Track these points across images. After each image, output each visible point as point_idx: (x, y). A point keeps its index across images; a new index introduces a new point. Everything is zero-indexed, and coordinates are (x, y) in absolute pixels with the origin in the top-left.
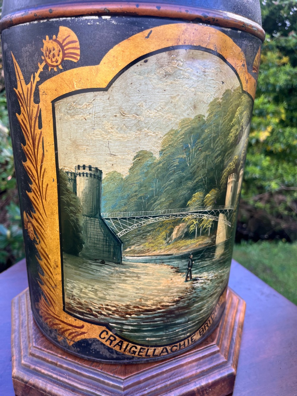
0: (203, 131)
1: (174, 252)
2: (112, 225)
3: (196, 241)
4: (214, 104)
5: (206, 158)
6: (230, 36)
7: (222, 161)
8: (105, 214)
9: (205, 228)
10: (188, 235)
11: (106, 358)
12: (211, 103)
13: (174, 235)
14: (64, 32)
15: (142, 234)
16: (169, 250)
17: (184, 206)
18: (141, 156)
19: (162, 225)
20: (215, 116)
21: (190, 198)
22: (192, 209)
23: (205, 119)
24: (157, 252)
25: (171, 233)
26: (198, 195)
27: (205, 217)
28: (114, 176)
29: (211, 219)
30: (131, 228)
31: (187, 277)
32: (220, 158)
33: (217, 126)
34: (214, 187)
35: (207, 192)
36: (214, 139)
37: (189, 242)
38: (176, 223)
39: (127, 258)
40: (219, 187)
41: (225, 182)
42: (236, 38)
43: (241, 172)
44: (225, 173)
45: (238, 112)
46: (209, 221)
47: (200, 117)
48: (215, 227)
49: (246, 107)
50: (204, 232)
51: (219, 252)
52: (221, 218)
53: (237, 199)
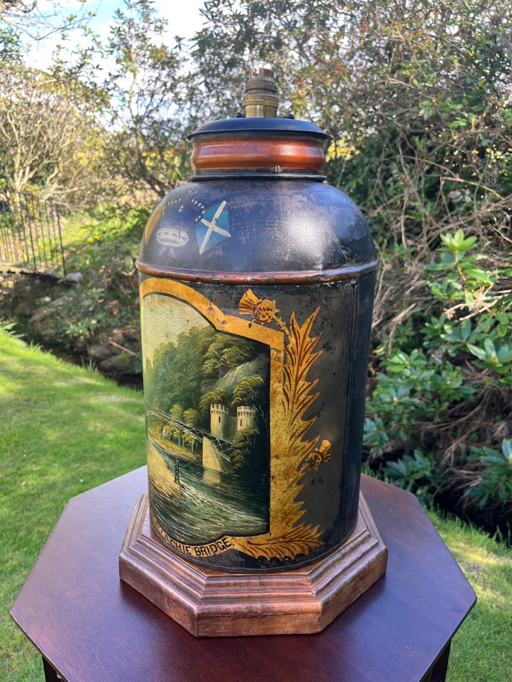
0: (175, 356)
1: (165, 447)
3: (179, 449)
4: (181, 337)
5: (180, 378)
6: (191, 286)
7: (198, 387)
9: (187, 443)
10: (173, 439)
12: (179, 335)
13: (164, 433)
16: (163, 444)
17: (168, 411)
19: (158, 419)
20: (184, 346)
21: (171, 406)
22: (174, 418)
23: (176, 346)
24: (157, 441)
25: (162, 430)
26: (177, 407)
27: (187, 431)
29: (194, 436)
31: (176, 479)
32: (194, 384)
33: (188, 355)
34: (193, 408)
35: (186, 408)
36: (186, 365)
37: (175, 446)
38: (165, 423)
40: (199, 410)
41: (205, 407)
42: (196, 288)
43: (242, 409)
44: (204, 399)
45: (212, 348)
46: (191, 437)
47: (171, 344)
48: (199, 448)
49: (227, 346)
50: (186, 445)
51: (210, 478)
52: (206, 442)
53: (239, 435)
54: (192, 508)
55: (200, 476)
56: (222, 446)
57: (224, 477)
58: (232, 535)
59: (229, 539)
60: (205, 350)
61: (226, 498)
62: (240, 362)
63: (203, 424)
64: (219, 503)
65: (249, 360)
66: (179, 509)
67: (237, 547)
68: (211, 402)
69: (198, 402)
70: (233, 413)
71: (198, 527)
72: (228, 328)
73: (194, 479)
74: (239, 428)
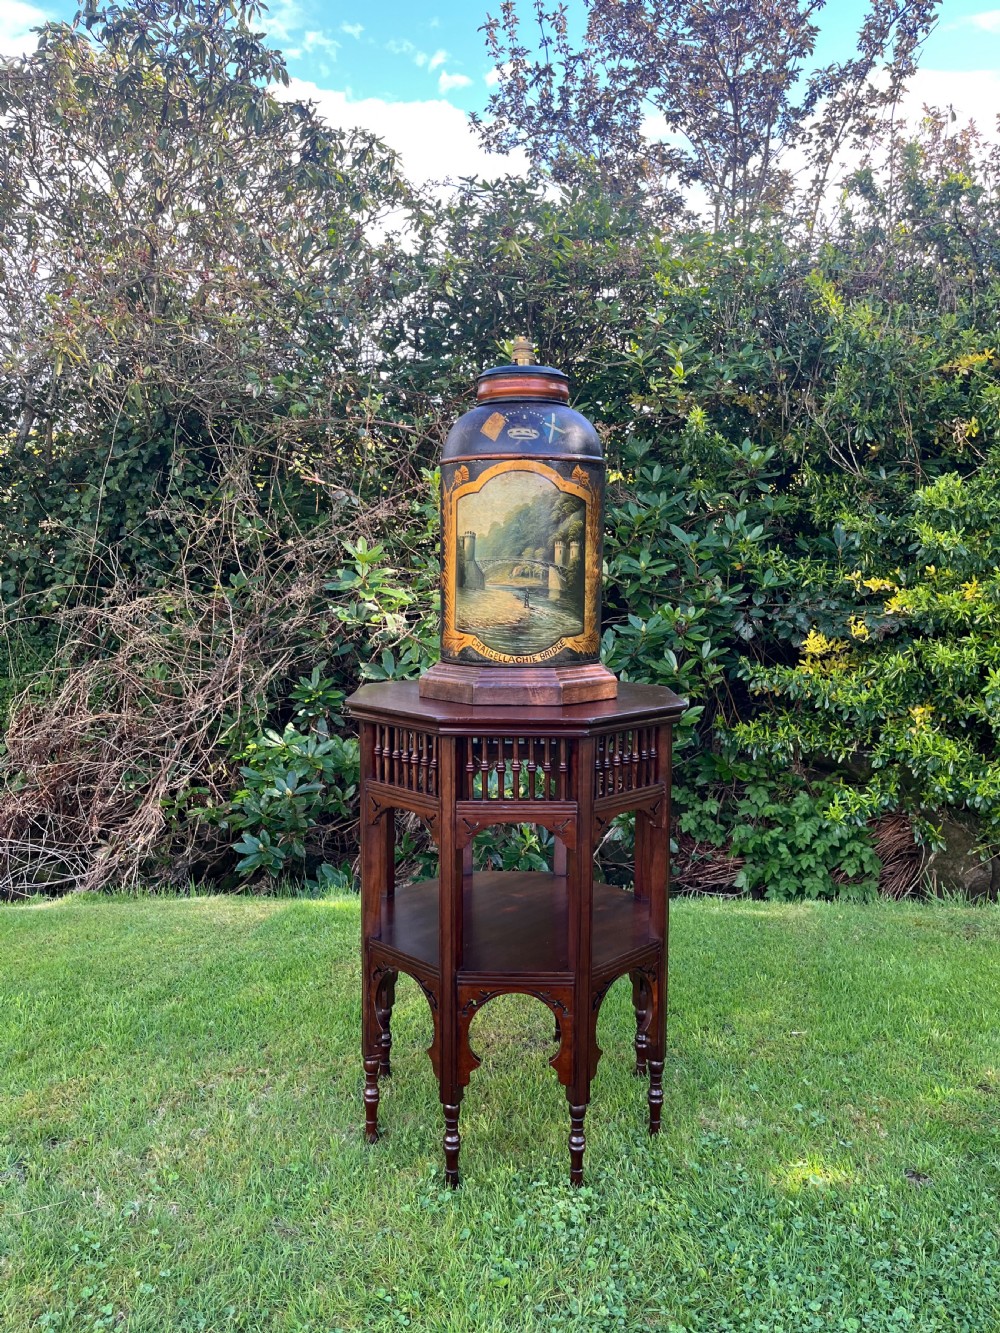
0: (528, 512)
1: (514, 584)
2: (480, 565)
4: (535, 498)
5: (534, 528)
6: (542, 463)
7: (546, 532)
8: (476, 559)
9: (537, 573)
10: (523, 575)
11: (475, 661)
12: (533, 497)
13: (514, 573)
14: (463, 467)
15: (496, 570)
16: (512, 583)
17: (520, 555)
18: (495, 524)
19: (507, 565)
20: (537, 503)
21: (523, 550)
22: (526, 558)
23: (529, 505)
24: (504, 583)
26: (529, 550)
27: (536, 565)
28: (481, 536)
29: (542, 568)
30: (491, 566)
31: (525, 605)
32: (544, 529)
33: (539, 510)
34: (542, 547)
35: (537, 548)
36: (538, 517)
37: (525, 579)
38: (516, 565)
39: (487, 585)
40: (546, 548)
41: (550, 545)
42: (548, 464)
43: (573, 544)
44: (551, 539)
45: (557, 503)
46: (539, 568)
47: (526, 505)
48: (546, 575)
49: (566, 501)
50: (537, 576)
51: (554, 596)
52: (551, 570)
53: (571, 562)
54: (540, 623)
55: (547, 596)
56: (562, 571)
57: (563, 594)
58: (567, 636)
59: (564, 639)
60: (553, 504)
61: (563, 609)
62: (573, 512)
63: (550, 557)
64: (557, 613)
65: (577, 510)
66: (528, 628)
67: (569, 645)
68: (556, 540)
69: (546, 542)
70: (568, 547)
71: (544, 636)
72: (567, 489)
73: (542, 599)
74: (571, 557)
